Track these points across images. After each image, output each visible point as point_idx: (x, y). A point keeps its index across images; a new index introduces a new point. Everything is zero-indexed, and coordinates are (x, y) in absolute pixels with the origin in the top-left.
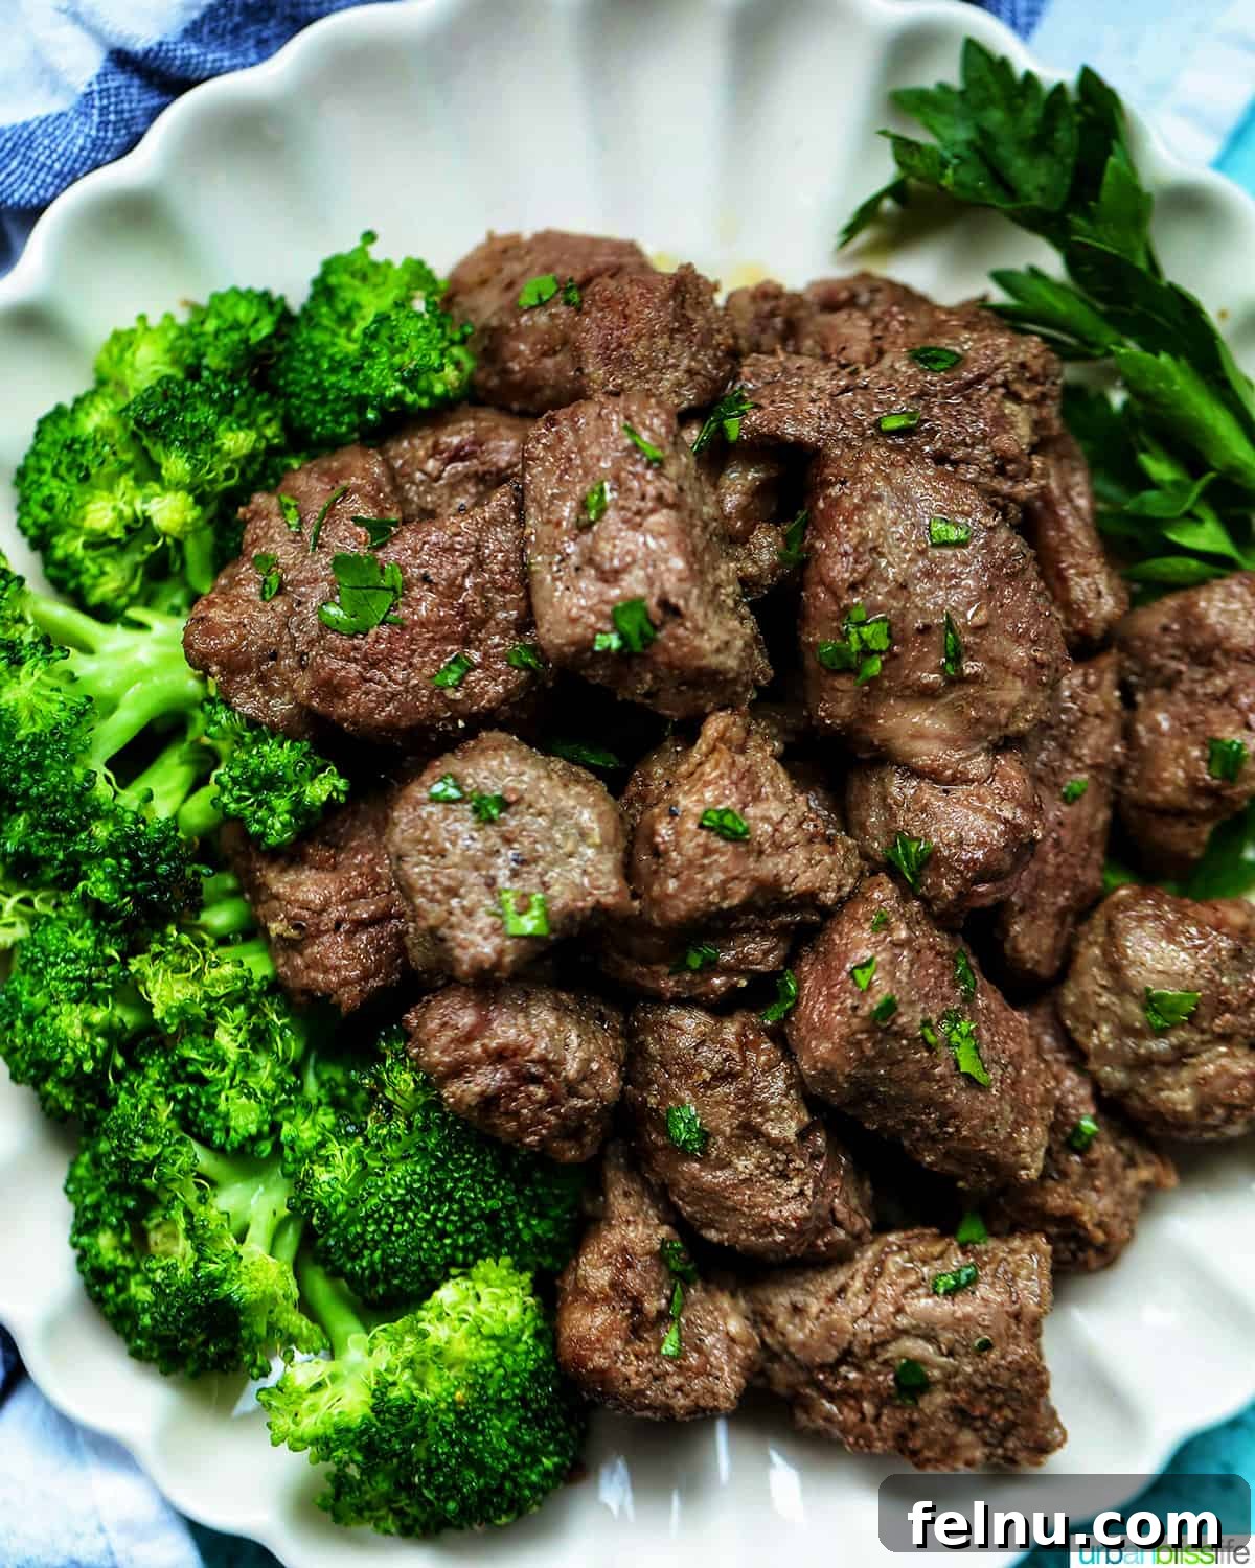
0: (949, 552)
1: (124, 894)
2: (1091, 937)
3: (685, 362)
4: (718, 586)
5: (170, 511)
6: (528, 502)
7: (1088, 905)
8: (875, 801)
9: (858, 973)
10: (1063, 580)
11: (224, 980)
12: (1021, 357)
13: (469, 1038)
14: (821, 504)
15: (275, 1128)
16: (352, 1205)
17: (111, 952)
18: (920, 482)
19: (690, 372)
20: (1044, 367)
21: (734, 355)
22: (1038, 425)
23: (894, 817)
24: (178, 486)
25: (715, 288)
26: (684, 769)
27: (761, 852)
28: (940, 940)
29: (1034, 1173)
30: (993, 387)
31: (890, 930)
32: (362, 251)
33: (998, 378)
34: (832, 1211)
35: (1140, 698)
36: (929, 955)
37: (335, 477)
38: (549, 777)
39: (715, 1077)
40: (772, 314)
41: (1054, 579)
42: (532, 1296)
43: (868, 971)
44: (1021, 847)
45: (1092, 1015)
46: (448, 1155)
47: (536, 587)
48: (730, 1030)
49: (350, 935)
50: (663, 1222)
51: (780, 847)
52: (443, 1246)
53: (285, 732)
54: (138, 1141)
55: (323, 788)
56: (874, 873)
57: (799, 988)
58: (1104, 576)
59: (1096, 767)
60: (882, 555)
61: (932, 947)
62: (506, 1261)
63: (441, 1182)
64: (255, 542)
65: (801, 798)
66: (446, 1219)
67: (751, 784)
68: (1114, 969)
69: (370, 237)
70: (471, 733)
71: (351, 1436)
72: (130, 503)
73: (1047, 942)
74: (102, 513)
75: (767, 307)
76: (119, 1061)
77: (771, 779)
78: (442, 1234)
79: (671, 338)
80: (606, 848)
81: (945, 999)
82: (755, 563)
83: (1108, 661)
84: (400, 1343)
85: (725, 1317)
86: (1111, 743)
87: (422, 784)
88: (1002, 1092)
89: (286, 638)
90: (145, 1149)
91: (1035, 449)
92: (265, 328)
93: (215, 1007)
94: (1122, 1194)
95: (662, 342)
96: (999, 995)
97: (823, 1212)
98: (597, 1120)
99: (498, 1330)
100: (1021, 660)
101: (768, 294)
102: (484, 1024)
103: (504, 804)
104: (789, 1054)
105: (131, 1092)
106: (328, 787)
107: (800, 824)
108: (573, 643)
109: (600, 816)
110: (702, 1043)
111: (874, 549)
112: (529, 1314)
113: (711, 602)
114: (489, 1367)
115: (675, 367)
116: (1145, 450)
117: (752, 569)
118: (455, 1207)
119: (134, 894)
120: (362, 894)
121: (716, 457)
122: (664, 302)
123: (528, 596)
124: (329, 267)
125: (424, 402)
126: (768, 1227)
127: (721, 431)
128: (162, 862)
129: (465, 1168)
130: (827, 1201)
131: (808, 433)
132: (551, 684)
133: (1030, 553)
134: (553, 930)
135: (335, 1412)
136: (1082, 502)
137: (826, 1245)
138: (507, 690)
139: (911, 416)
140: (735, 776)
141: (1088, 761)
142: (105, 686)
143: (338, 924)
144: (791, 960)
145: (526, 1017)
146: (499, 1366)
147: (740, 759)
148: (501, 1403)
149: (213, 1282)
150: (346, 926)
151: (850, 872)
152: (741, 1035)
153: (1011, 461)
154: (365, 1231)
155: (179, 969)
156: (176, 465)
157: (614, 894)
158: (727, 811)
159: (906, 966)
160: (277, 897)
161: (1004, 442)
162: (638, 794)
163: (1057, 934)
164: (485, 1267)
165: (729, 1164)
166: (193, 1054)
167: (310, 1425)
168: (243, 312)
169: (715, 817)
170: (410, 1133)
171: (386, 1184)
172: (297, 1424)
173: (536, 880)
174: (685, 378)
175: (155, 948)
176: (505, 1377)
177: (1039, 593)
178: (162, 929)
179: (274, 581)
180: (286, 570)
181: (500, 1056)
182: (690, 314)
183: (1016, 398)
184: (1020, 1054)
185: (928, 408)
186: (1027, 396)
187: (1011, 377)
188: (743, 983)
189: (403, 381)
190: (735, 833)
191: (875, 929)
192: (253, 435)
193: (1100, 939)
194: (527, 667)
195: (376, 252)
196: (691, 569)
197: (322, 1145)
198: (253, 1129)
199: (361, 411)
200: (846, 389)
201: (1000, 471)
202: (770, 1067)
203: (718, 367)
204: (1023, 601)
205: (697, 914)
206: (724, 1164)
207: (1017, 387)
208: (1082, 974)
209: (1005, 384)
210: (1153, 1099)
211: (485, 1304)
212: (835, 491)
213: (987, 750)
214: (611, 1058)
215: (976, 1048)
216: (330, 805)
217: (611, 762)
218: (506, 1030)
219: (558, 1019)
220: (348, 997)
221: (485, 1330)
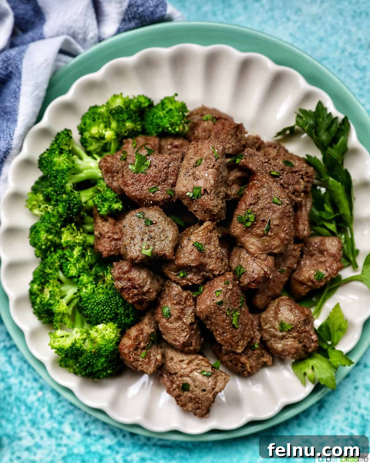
0: (276, 205)
1: (65, 213)
2: (273, 304)
3: (233, 144)
4: (220, 192)
5: (109, 134)
6: (185, 158)
7: (275, 297)
8: (237, 255)
9: (217, 292)
10: (298, 223)
11: (79, 239)
12: (307, 171)
13: (125, 273)
14: (251, 184)
15: (79, 276)
16: (88, 299)
17: (59, 225)
18: (275, 187)
19: (233, 146)
20: (312, 175)
21: (245, 147)
22: (306, 187)
23: (240, 261)
24: (113, 130)
25: (246, 133)
26: (196, 231)
27: (205, 256)
28: (239, 292)
29: (240, 351)
30: (299, 175)
31: (228, 286)
32: (173, 97)
33: (301, 173)
34: (192, 343)
35: (304, 256)
36: (235, 294)
37: (147, 140)
38: (165, 221)
39: (177, 303)
40: (256, 143)
41: (296, 223)
42: (120, 334)
43: (220, 293)
44: (265, 279)
45: (267, 321)
46: (112, 297)
47: (179, 177)
48: (185, 294)
49: (111, 241)
50: (154, 328)
51: (210, 257)
52: (104, 316)
53: (113, 190)
54: (48, 267)
55: (117, 206)
56: (230, 271)
57: (203, 290)
58: (307, 226)
59: (289, 268)
60: (260, 200)
61: (237, 293)
62: (116, 325)
63: (109, 302)
64: (124, 148)
65: (219, 248)
66: (107, 310)
67: (209, 240)
68: (276, 314)
69: (176, 95)
70: (153, 205)
71: (63, 351)
72: (102, 130)
73: (263, 301)
74: (94, 130)
75: (256, 141)
76: (52, 249)
77: (214, 241)
78: (105, 313)
79: (232, 137)
80: (172, 242)
81: (235, 305)
82: (231, 191)
83: (301, 245)
84: (83, 334)
85: (158, 354)
86: (294, 263)
87: (135, 212)
88: (240, 331)
89: (122, 170)
90: (48, 270)
91: (303, 192)
92: (146, 104)
93: (76, 245)
94: (258, 362)
95: (230, 137)
96: (248, 309)
97: (190, 342)
98: (147, 302)
99: (108, 339)
100: (282, 236)
101: (258, 139)
102: (129, 271)
103: (152, 223)
104: (195, 305)
105: (52, 257)
106: (118, 206)
107: (217, 254)
108: (182, 192)
109: (173, 234)
110: (177, 295)
111: (259, 198)
112: (117, 338)
113: (217, 195)
114: (102, 346)
115: (230, 143)
116: (327, 203)
117: (229, 192)
118: (110, 309)
119: (67, 213)
120: (117, 233)
121: (231, 167)
122: (233, 128)
123: (176, 179)
124: (166, 98)
125: (173, 132)
126: (175, 340)
127: (235, 161)
128: (75, 208)
129: (115, 301)
130: (191, 340)
131: (254, 168)
132: (174, 201)
133: (294, 213)
134: (152, 256)
135: (62, 344)
136: (308, 209)
137: (187, 349)
138: (164, 198)
139: (279, 173)
140: (206, 237)
141: (288, 265)
142: (81, 167)
143: (109, 237)
144: (204, 283)
145: (140, 273)
146: (105, 347)
147: (209, 234)
148: (102, 355)
149: (51, 305)
150: (111, 238)
151: (224, 269)
152: (187, 296)
153: (297, 192)
154: (88, 306)
155: (72, 234)
156: (114, 125)
157: (169, 253)
158: (201, 244)
159: (229, 295)
160: (99, 226)
161: (297, 187)
162: (185, 233)
163: (266, 301)
164: (110, 324)
165: (173, 323)
166: (67, 254)
167: (57, 345)
168: (142, 100)
169: (197, 244)
170: (106, 289)
171: (97, 297)
172: (54, 343)
173: (153, 243)
174: (231, 147)
175: (68, 227)
176: (105, 350)
177: (292, 223)
178: (71, 223)
179: (124, 157)
180: (128, 156)
181: (130, 280)
182: (238, 134)
183: (303, 179)
184: (247, 324)
185: (283, 173)
186: (305, 179)
187: (304, 174)
188: (190, 284)
189: (170, 124)
190: (201, 249)
191: (225, 284)
192: (133, 125)
193: (275, 306)
194: (171, 195)
195: (176, 98)
196: (215, 185)
197: (87, 284)
198: (74, 275)
199: (159, 128)
200: (266, 162)
201: (293, 193)
202: (190, 306)
203: (240, 147)
204: (288, 223)
205: (185, 264)
206: (171, 323)
207: (304, 177)
208: (269, 312)
209: (302, 175)
210: (273, 344)
211: (108, 332)
212: (255, 182)
213: (267, 254)
214: (156, 290)
215: (238, 319)
216: (117, 210)
217: (182, 224)
218: (135, 274)
219: (147, 277)
220: (105, 254)
221: (105, 338)
